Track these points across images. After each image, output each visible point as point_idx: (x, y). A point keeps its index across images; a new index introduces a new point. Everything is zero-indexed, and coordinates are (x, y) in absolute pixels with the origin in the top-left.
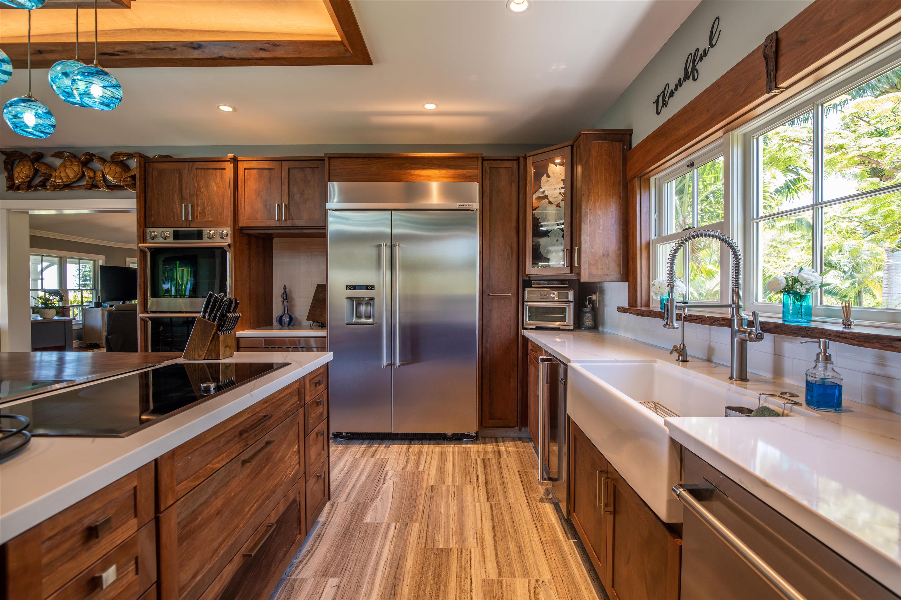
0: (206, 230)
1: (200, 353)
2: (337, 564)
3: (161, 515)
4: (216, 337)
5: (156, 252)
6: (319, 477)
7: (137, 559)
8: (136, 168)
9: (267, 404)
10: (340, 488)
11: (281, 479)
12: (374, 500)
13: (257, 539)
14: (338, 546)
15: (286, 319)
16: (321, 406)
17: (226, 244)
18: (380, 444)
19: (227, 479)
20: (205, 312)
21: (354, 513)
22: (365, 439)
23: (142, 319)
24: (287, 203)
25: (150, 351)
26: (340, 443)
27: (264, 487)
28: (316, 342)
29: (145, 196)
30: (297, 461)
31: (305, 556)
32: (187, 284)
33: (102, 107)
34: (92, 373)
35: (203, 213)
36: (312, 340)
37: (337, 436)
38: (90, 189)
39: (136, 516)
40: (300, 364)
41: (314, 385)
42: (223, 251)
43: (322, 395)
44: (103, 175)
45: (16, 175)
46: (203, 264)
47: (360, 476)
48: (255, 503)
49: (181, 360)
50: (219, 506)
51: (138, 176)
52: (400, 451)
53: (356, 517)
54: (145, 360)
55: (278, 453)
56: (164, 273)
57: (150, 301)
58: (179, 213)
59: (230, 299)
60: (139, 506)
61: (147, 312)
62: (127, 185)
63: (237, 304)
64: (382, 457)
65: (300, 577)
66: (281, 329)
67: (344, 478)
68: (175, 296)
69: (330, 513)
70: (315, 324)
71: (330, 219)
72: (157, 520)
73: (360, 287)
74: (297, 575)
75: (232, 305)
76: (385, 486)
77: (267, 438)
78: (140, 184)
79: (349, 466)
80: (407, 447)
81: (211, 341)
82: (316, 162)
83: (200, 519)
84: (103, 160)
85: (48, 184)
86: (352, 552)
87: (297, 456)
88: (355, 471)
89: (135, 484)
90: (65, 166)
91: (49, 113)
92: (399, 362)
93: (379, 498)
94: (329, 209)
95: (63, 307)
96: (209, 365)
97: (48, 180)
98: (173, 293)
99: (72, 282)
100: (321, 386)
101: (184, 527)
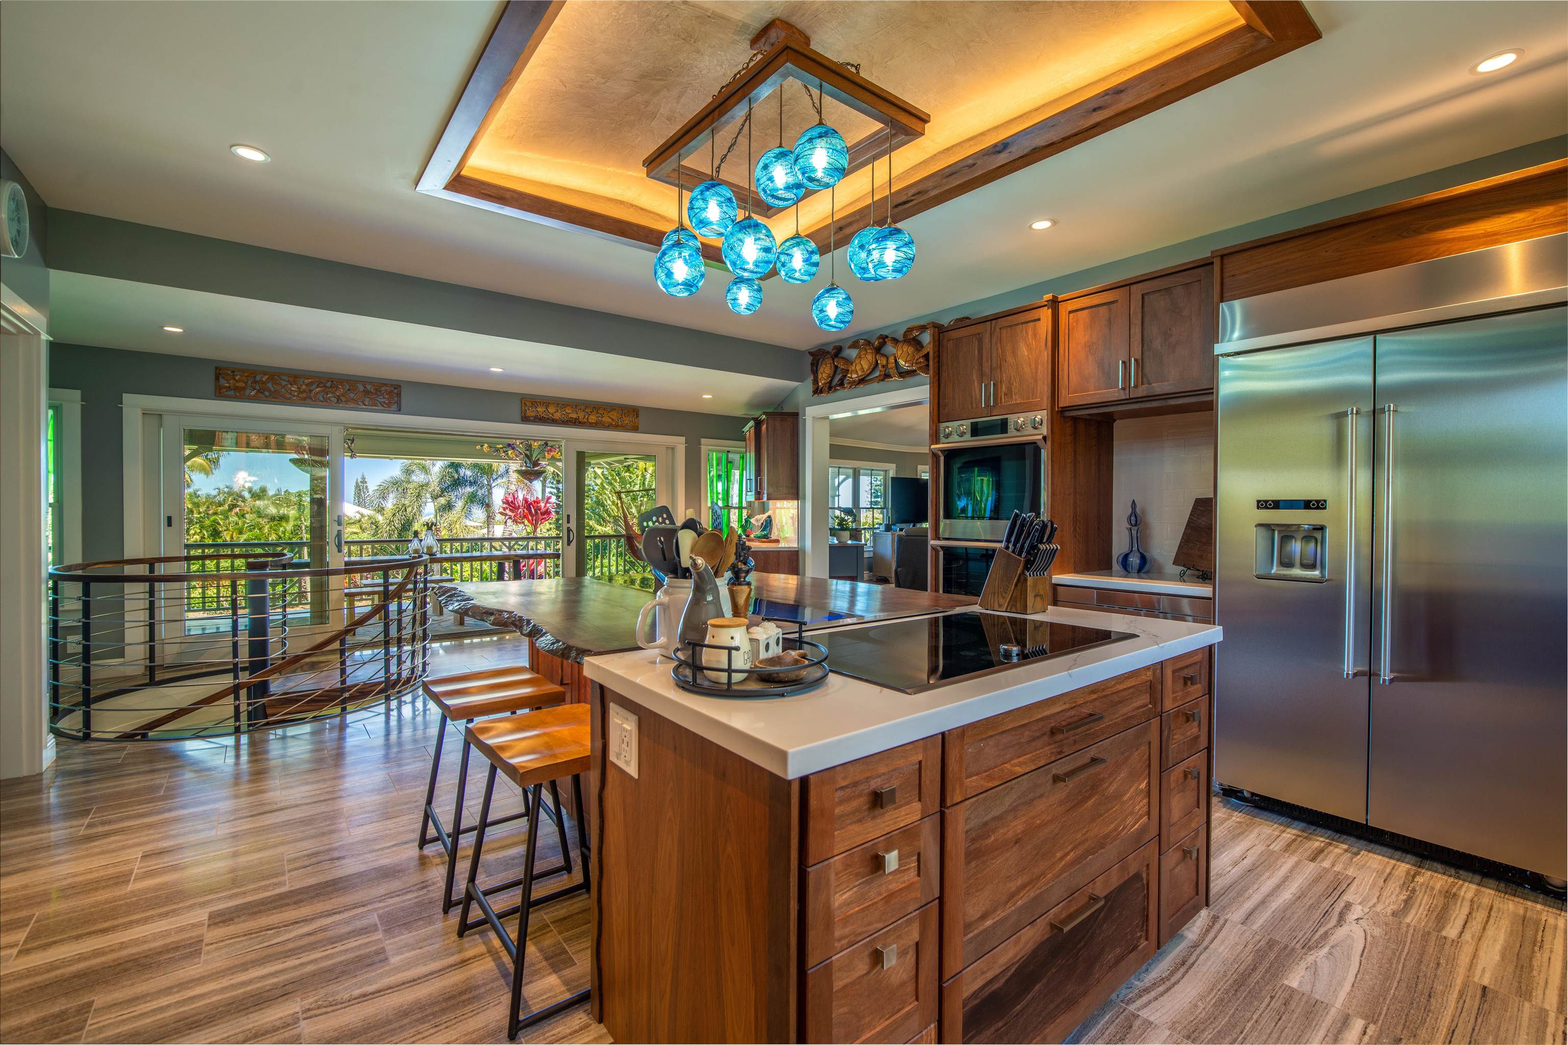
0: (1012, 418)
1: (1001, 600)
2: (1219, 1032)
3: (947, 811)
4: (1022, 580)
5: (951, 455)
6: (1186, 854)
7: (919, 854)
8: (929, 343)
9: (1095, 696)
10: (1232, 894)
11: (1115, 829)
12: (1310, 949)
13: (1072, 910)
14: (1222, 1000)
15: (1134, 560)
16: (1196, 724)
17: (1040, 437)
18: (1333, 840)
19: (1031, 796)
20: (1008, 541)
21: (1260, 954)
22: (1295, 818)
23: (933, 548)
24: (1139, 356)
25: (941, 591)
26: (1236, 808)
27: (1087, 831)
28: (1192, 606)
29: (939, 380)
30: (1145, 809)
31: (1154, 985)
32: (987, 500)
33: (895, 275)
34: (882, 610)
35: (1009, 394)
36: (1186, 600)
37: (1230, 793)
38: (883, 380)
39: (920, 800)
40: (1156, 639)
41: (1182, 682)
42: (1035, 448)
43: (1197, 704)
44: (896, 361)
45: (820, 377)
46: (1009, 467)
47: (1278, 888)
48: (1071, 850)
49: (976, 609)
50: (1019, 831)
51: (931, 354)
52: (1388, 871)
53: (1266, 964)
54: (936, 602)
55: (1111, 784)
56: (959, 486)
57: (943, 523)
58: (978, 397)
59: (1043, 522)
60: (924, 790)
61: (939, 539)
62: (920, 368)
63: (1053, 530)
64: (1337, 868)
65: (1144, 1014)
66: (1126, 577)
67: (1242, 877)
68: (973, 518)
69: (1208, 931)
70: (1189, 572)
71: (1224, 374)
72: (942, 815)
73: (1291, 504)
74: (1139, 1009)
75: (1046, 532)
76: (1341, 932)
77: (1093, 752)
78: (934, 364)
79: (1253, 858)
80: (1409, 869)
81: (1016, 585)
82: (1196, 270)
83: (993, 838)
84: (895, 341)
85: (846, 381)
86: (1253, 1027)
87: (1145, 801)
88: (1267, 874)
89: (920, 758)
90: (860, 357)
91: (848, 298)
92: (1392, 671)
93: (1325, 950)
94: (1222, 355)
95: (856, 529)
96: (1013, 621)
97: (845, 376)
98: (970, 514)
99: (865, 500)
100: (1196, 687)
101: (973, 840)
